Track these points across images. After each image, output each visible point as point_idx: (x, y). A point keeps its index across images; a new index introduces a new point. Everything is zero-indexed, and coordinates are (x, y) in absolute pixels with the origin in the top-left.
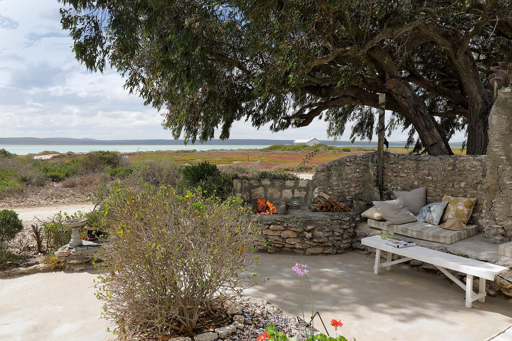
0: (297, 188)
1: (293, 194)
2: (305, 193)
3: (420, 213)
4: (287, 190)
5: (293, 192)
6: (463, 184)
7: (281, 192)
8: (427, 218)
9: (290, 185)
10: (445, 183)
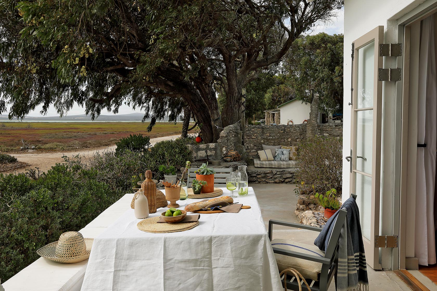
0: (209, 149)
1: (207, 153)
2: (215, 152)
3: (278, 156)
4: (202, 151)
5: (206, 152)
6: (289, 140)
7: (197, 153)
8: (282, 158)
9: (203, 148)
10: (279, 140)
